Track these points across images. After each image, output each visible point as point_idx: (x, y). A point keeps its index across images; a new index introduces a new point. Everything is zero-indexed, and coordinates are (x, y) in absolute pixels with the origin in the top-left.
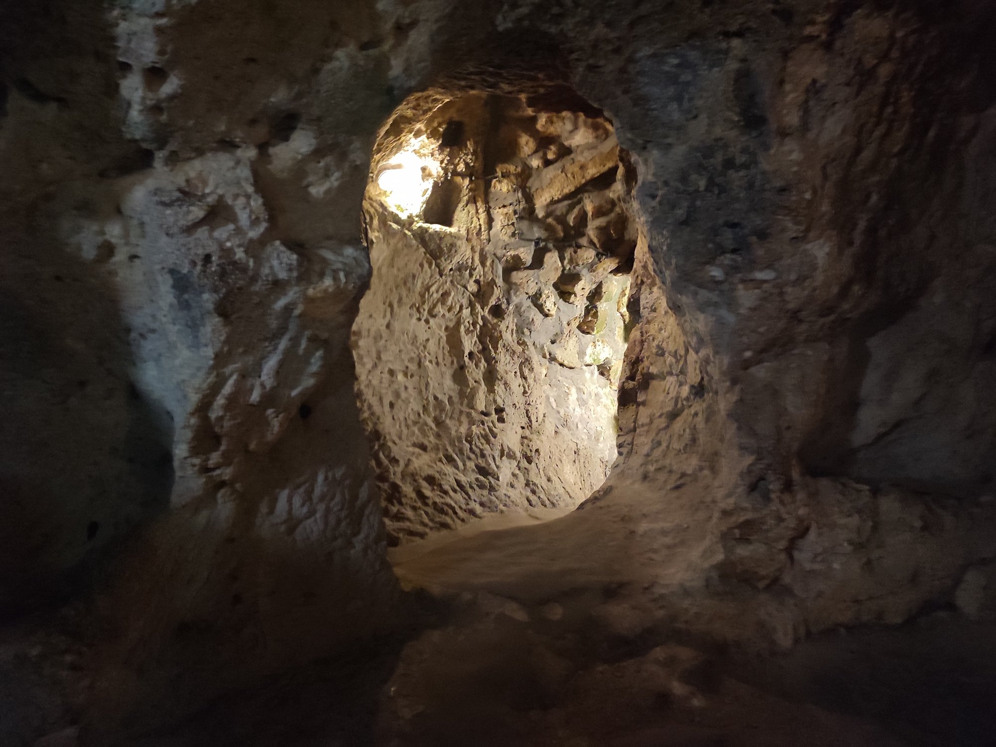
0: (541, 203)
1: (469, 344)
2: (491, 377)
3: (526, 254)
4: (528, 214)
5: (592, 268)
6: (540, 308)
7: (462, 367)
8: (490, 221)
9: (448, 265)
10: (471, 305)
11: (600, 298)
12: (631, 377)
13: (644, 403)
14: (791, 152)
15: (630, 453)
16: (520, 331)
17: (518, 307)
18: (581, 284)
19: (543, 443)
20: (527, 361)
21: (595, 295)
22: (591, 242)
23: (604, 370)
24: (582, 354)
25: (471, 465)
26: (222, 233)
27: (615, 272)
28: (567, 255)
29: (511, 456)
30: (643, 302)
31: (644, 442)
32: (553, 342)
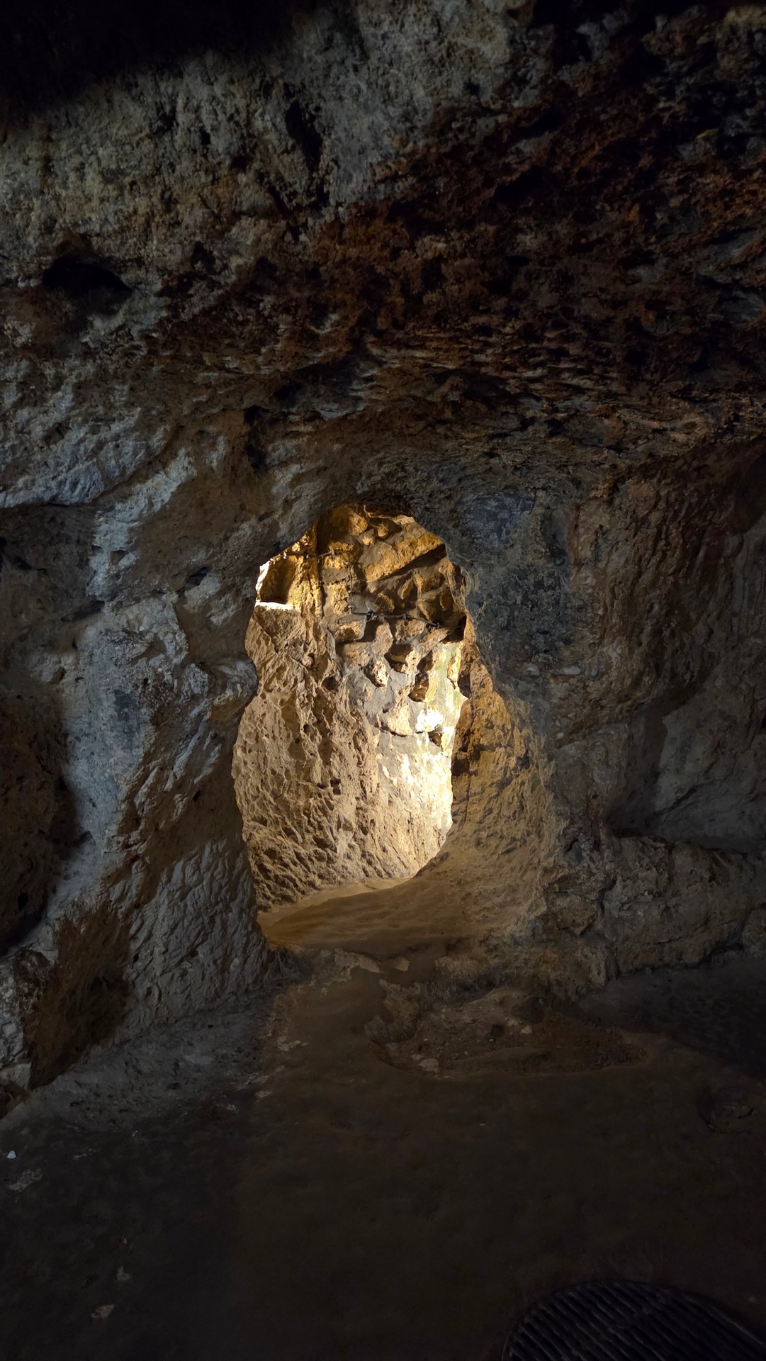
0: (372, 577)
1: (305, 717)
2: (327, 749)
3: (359, 628)
4: (360, 589)
5: (422, 638)
6: (373, 679)
7: (298, 740)
8: (324, 596)
9: (284, 641)
10: (306, 678)
11: (430, 667)
12: (464, 749)
13: (475, 773)
14: (586, 578)
15: (464, 820)
16: (353, 702)
17: (351, 678)
18: (412, 654)
19: (379, 814)
20: (361, 731)
21: (425, 664)
22: (421, 615)
23: (435, 737)
24: (413, 722)
25: (309, 837)
26: (156, 661)
27: (446, 640)
28: (398, 627)
29: (347, 827)
30: (472, 679)
31: (476, 809)
32: (385, 711)
